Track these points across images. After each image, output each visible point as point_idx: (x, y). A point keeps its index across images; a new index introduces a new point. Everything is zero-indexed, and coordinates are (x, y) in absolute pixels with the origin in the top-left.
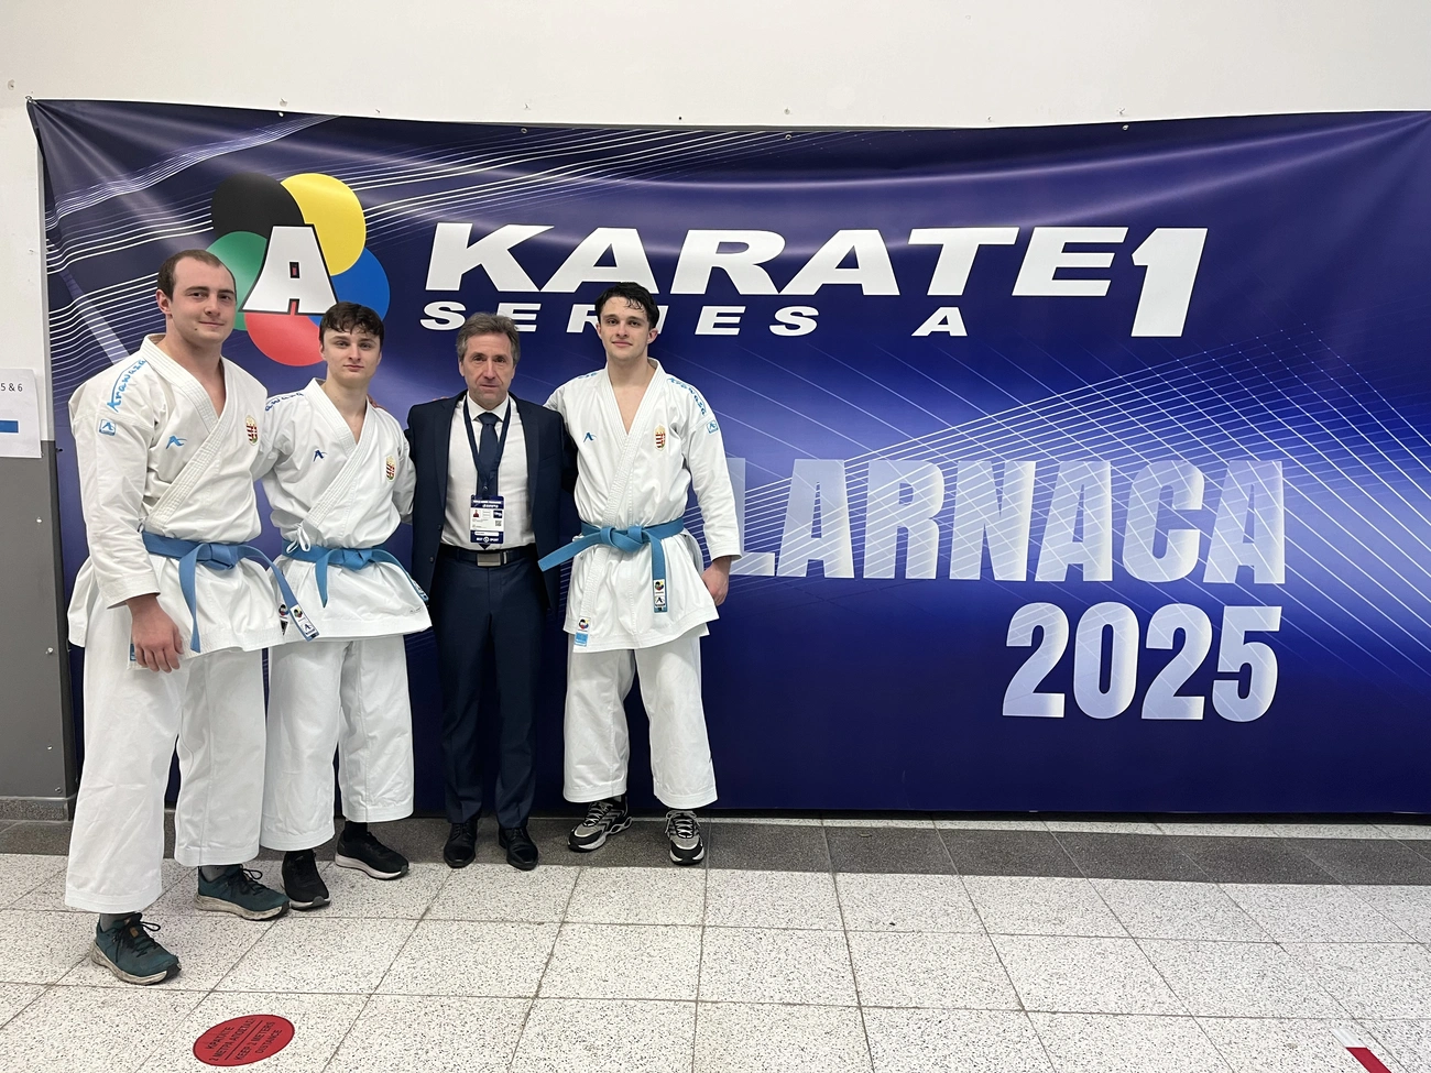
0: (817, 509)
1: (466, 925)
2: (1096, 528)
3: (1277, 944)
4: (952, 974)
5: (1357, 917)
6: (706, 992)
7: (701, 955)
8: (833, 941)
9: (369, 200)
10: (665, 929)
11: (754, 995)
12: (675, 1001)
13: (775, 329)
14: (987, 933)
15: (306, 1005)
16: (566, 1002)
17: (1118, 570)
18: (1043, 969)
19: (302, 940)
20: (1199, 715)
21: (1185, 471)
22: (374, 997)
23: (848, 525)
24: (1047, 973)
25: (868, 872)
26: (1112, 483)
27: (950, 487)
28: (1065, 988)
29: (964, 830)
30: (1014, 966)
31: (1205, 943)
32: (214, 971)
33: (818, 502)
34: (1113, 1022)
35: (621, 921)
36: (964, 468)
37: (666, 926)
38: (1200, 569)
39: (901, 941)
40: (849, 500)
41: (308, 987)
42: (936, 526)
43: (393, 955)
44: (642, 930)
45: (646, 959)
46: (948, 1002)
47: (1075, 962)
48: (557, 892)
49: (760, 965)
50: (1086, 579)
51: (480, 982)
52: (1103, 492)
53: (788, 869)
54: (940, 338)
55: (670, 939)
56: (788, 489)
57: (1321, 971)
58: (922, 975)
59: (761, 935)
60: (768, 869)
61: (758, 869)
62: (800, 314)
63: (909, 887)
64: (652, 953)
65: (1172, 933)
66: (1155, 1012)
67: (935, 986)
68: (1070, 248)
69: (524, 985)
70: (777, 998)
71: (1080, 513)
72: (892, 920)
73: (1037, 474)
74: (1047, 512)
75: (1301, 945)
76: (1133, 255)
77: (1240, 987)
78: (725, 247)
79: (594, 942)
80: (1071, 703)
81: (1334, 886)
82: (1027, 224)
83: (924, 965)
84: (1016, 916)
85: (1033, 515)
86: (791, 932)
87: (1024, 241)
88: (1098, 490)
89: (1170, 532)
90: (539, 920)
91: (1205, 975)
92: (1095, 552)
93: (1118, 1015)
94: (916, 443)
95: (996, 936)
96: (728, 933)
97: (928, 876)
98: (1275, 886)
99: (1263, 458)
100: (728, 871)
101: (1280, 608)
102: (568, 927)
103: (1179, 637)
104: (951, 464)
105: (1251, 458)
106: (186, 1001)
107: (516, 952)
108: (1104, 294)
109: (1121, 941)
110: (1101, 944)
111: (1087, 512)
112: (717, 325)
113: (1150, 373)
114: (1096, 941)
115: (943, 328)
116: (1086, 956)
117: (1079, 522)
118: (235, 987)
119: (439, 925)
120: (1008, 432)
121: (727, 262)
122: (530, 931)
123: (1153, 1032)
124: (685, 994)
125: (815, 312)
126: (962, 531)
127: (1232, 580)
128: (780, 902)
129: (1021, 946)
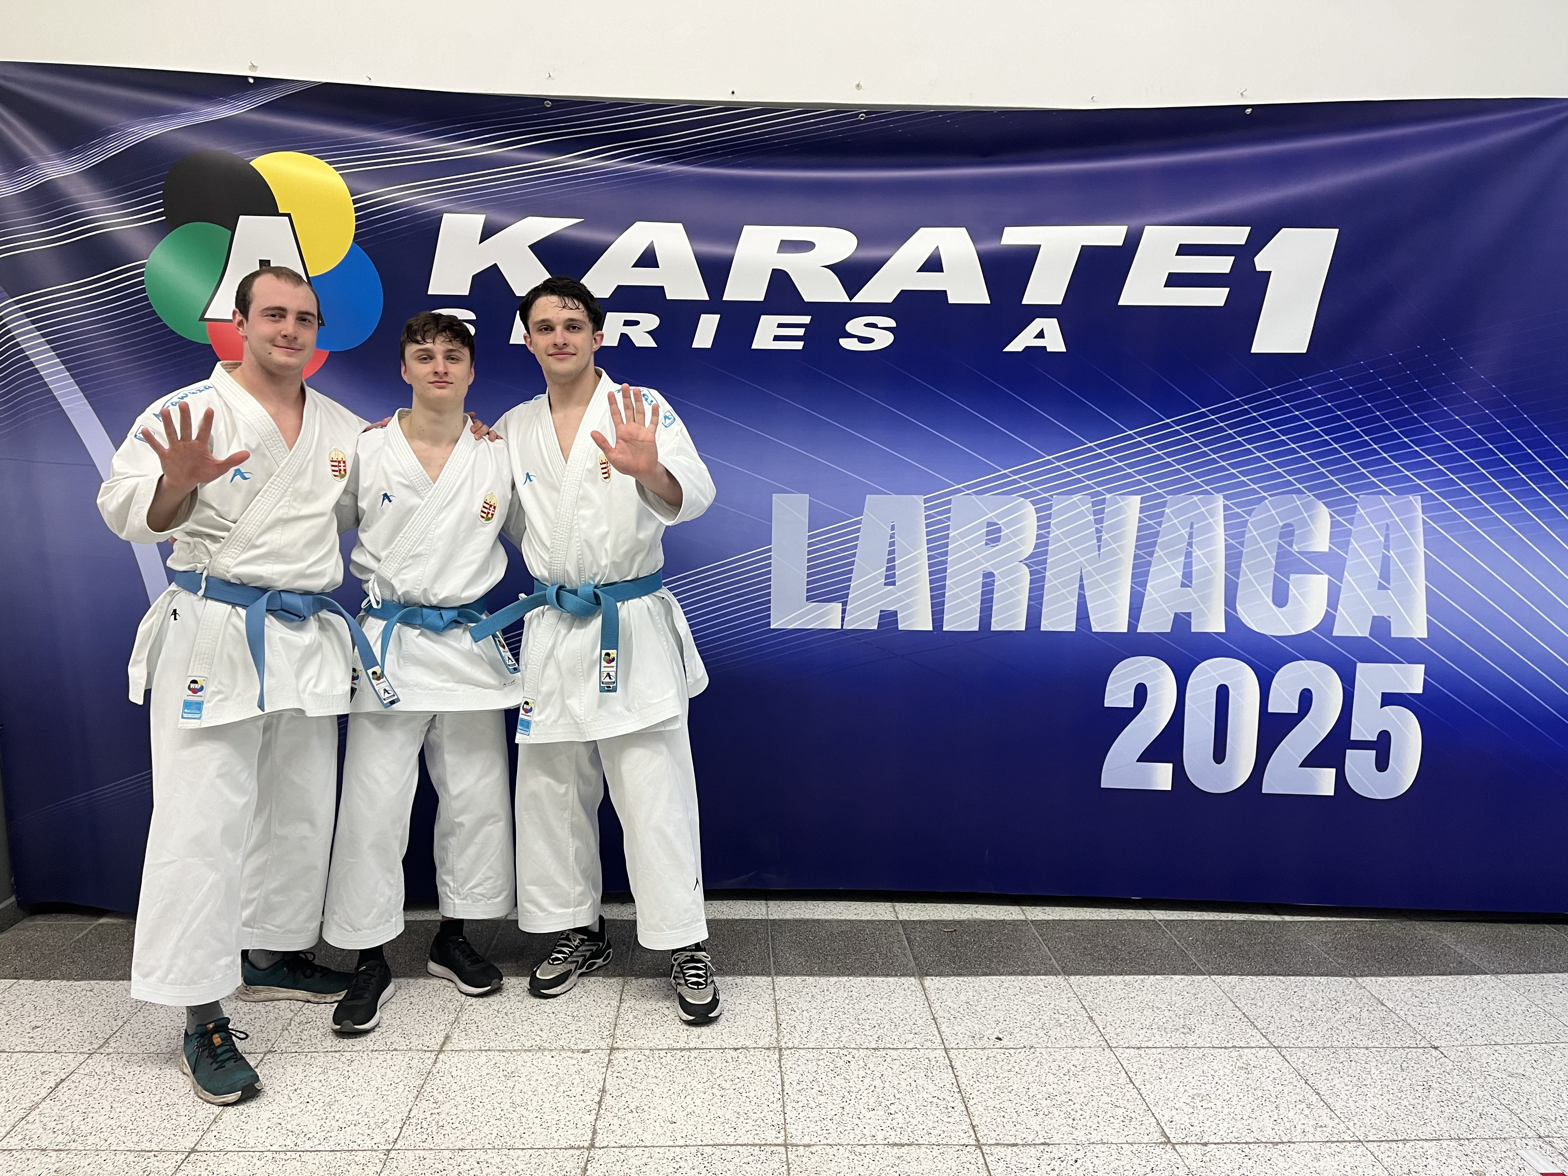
0: (891, 552)
1: (496, 1057)
2: (1206, 572)
3: (1436, 1048)
4: (1079, 1100)
5: (1515, 1013)
6: (795, 1133)
7: (783, 1085)
8: (933, 1063)
9: (358, 185)
10: (735, 1054)
11: (852, 1135)
12: (760, 1146)
13: (845, 343)
14: (1109, 1047)
15: (310, 1167)
16: (629, 1152)
17: (1231, 619)
18: (1182, 1089)
19: (297, 1082)
20: (1328, 789)
21: (1308, 507)
22: (393, 1154)
23: (927, 571)
24: (1187, 1094)
25: (960, 975)
26: (1225, 520)
27: (1044, 526)
28: (1211, 1112)
29: (1059, 920)
30: (1148, 1086)
31: (1357, 1051)
32: (192, 1125)
33: (892, 544)
34: (1273, 1153)
35: (681, 1045)
36: (1059, 504)
37: (736, 1049)
38: (1329, 620)
39: (1013, 1059)
40: (928, 542)
41: (310, 1143)
42: (1026, 570)
43: (411, 1098)
44: (709, 1055)
45: (718, 1093)
46: (1080, 1135)
47: (1216, 1079)
48: (599, 1011)
49: (854, 1095)
50: (1194, 629)
51: (522, 1130)
52: (1215, 530)
53: (867, 974)
54: (1034, 353)
55: (743, 1066)
56: (858, 530)
57: (1490, 1079)
58: (1044, 1103)
59: (849, 1058)
60: (844, 975)
61: (832, 975)
62: (874, 326)
63: (1010, 991)
64: (724, 1085)
65: (1318, 1040)
66: (1318, 1139)
67: (1063, 1116)
68: (1185, 250)
69: (576, 1131)
70: (880, 1136)
71: (1189, 555)
72: (997, 1034)
73: (1142, 510)
74: (1151, 554)
75: (1462, 1049)
76: (1256, 259)
77: (1407, 1104)
78: (787, 246)
79: (652, 1073)
80: (1179, 774)
81: (1483, 977)
82: (1136, 223)
83: (1044, 1089)
84: (1138, 1025)
85: (1136, 557)
86: (883, 1053)
87: (1132, 242)
88: (1209, 528)
89: (1292, 577)
90: (583, 1047)
91: (1365, 1090)
92: (1206, 599)
93: (1277, 1143)
94: (1005, 476)
95: (1121, 1050)
96: (809, 1056)
97: (1029, 978)
98: (1417, 978)
99: (1399, 492)
100: (798, 979)
101: (1423, 666)
102: (618, 1056)
103: (1306, 699)
104: (1045, 500)
105: (1384, 493)
106: (161, 1165)
107: (561, 1089)
108: (1222, 304)
109: (1262, 1052)
110: (1241, 1056)
111: (1197, 552)
112: (777, 338)
113: (1270, 395)
114: (1235, 1054)
115: (1039, 343)
116: (1228, 1072)
117: (1188, 565)
118: (220, 1145)
119: (464, 1057)
120: (1110, 462)
121: (790, 263)
122: (575, 1062)
123: (1322, 1163)
124: (771, 1136)
125: (892, 323)
126: (1056, 576)
127: (1367, 634)
128: (864, 1016)
129: (1151, 1062)
